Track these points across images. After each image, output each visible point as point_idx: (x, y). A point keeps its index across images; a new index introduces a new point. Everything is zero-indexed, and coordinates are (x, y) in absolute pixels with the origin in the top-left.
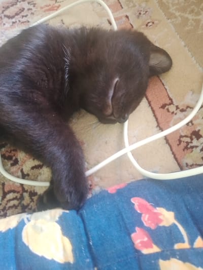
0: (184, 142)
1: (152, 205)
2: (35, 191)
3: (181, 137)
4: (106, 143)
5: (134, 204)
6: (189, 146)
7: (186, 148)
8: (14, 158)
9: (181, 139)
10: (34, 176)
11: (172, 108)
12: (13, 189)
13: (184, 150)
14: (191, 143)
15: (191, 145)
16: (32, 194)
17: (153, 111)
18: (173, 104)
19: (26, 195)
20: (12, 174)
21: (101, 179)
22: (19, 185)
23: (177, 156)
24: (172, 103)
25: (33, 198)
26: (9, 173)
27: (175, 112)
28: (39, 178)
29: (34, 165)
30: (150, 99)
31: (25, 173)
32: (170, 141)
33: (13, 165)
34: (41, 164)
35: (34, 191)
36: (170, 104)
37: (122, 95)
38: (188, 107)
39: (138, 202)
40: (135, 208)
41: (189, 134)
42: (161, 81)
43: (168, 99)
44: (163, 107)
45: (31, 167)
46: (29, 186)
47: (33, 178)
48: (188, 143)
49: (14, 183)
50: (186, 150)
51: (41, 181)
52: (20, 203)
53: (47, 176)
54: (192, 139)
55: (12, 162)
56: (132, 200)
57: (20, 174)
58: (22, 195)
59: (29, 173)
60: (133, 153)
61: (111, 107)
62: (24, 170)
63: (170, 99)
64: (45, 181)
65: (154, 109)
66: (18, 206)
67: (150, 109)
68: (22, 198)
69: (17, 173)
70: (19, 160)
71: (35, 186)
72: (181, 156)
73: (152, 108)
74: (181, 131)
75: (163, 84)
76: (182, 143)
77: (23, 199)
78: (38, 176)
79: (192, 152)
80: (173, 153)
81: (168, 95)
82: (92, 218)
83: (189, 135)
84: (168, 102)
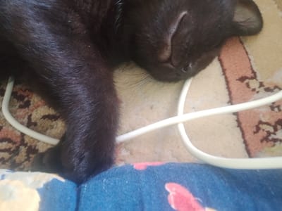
0: (263, 130)
1: (198, 201)
2: (37, 148)
3: (261, 122)
4: (152, 108)
5: (168, 193)
6: (270, 138)
7: (266, 139)
8: (26, 99)
9: (261, 126)
10: (43, 127)
11: (254, 84)
12: (9, 136)
13: (262, 141)
14: (274, 134)
15: (272, 136)
16: (32, 150)
17: (227, 82)
18: (257, 80)
19: (23, 149)
20: (16, 118)
21: (131, 154)
22: (19, 134)
23: (250, 147)
24: (254, 77)
25: (31, 155)
26: (12, 116)
27: (257, 90)
28: (48, 131)
29: (47, 114)
30: (226, 66)
31: (33, 121)
32: (243, 125)
33: (21, 107)
34: (58, 115)
35: (35, 146)
36: (252, 78)
37: (188, 33)
38: (276, 87)
39: (176, 191)
40: (169, 199)
41: (272, 121)
42: (244, 48)
43: (251, 71)
44: (242, 79)
45: (42, 115)
46: (32, 138)
47: (40, 129)
48: (269, 133)
49: (14, 129)
50: (265, 142)
51: (50, 136)
52: (10, 158)
53: (59, 132)
54: (276, 130)
55: (21, 103)
56: (167, 187)
57: (26, 120)
58: (18, 148)
59: (38, 121)
60: (186, 124)
61: (169, 48)
62: (32, 117)
63: (254, 73)
64: (54, 137)
65: (229, 79)
66: (7, 161)
67: (222, 78)
68: (16, 152)
69: (24, 118)
70: (31, 103)
71: (39, 141)
72: (256, 149)
73: (226, 78)
74: (261, 115)
75: (247, 53)
76: (261, 131)
77: (18, 154)
78: (47, 129)
79: (274, 146)
80: (245, 142)
81: (251, 66)
82: (94, 197)
83: (273, 124)
84: (249, 74)
